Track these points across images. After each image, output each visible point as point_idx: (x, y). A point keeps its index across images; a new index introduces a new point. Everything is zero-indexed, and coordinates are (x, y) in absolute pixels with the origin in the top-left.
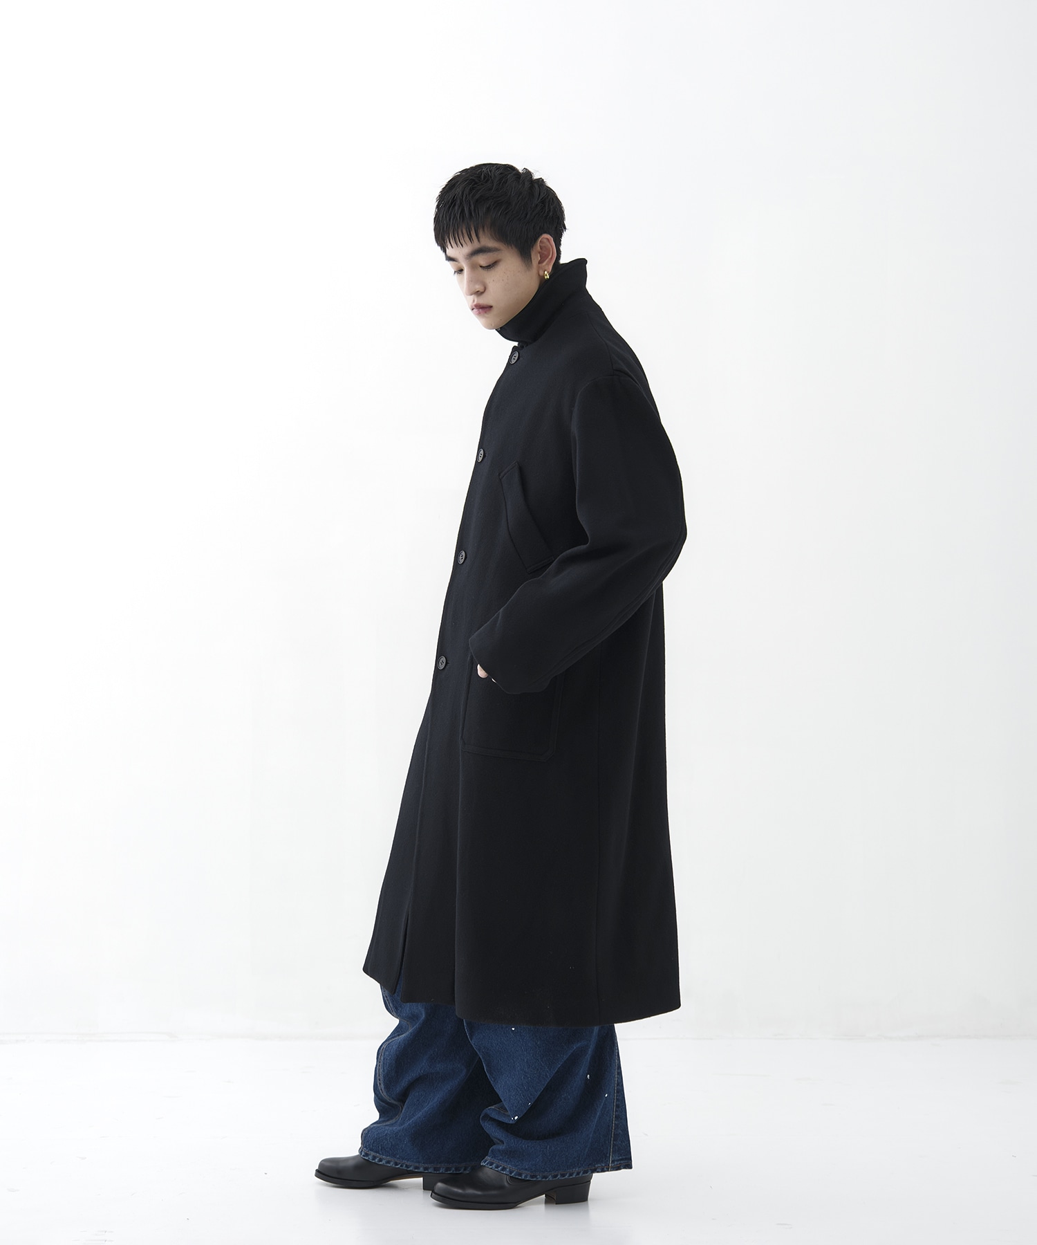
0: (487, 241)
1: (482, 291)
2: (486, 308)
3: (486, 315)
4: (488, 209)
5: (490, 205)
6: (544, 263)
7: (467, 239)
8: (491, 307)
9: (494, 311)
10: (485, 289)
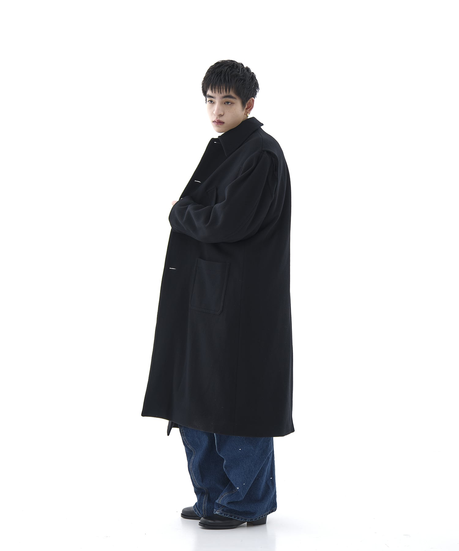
0: (232, 94)
1: (222, 115)
2: (222, 123)
3: (220, 126)
4: (237, 80)
5: (237, 79)
6: (248, 110)
7: (224, 90)
8: (224, 123)
9: (225, 125)
10: (223, 115)
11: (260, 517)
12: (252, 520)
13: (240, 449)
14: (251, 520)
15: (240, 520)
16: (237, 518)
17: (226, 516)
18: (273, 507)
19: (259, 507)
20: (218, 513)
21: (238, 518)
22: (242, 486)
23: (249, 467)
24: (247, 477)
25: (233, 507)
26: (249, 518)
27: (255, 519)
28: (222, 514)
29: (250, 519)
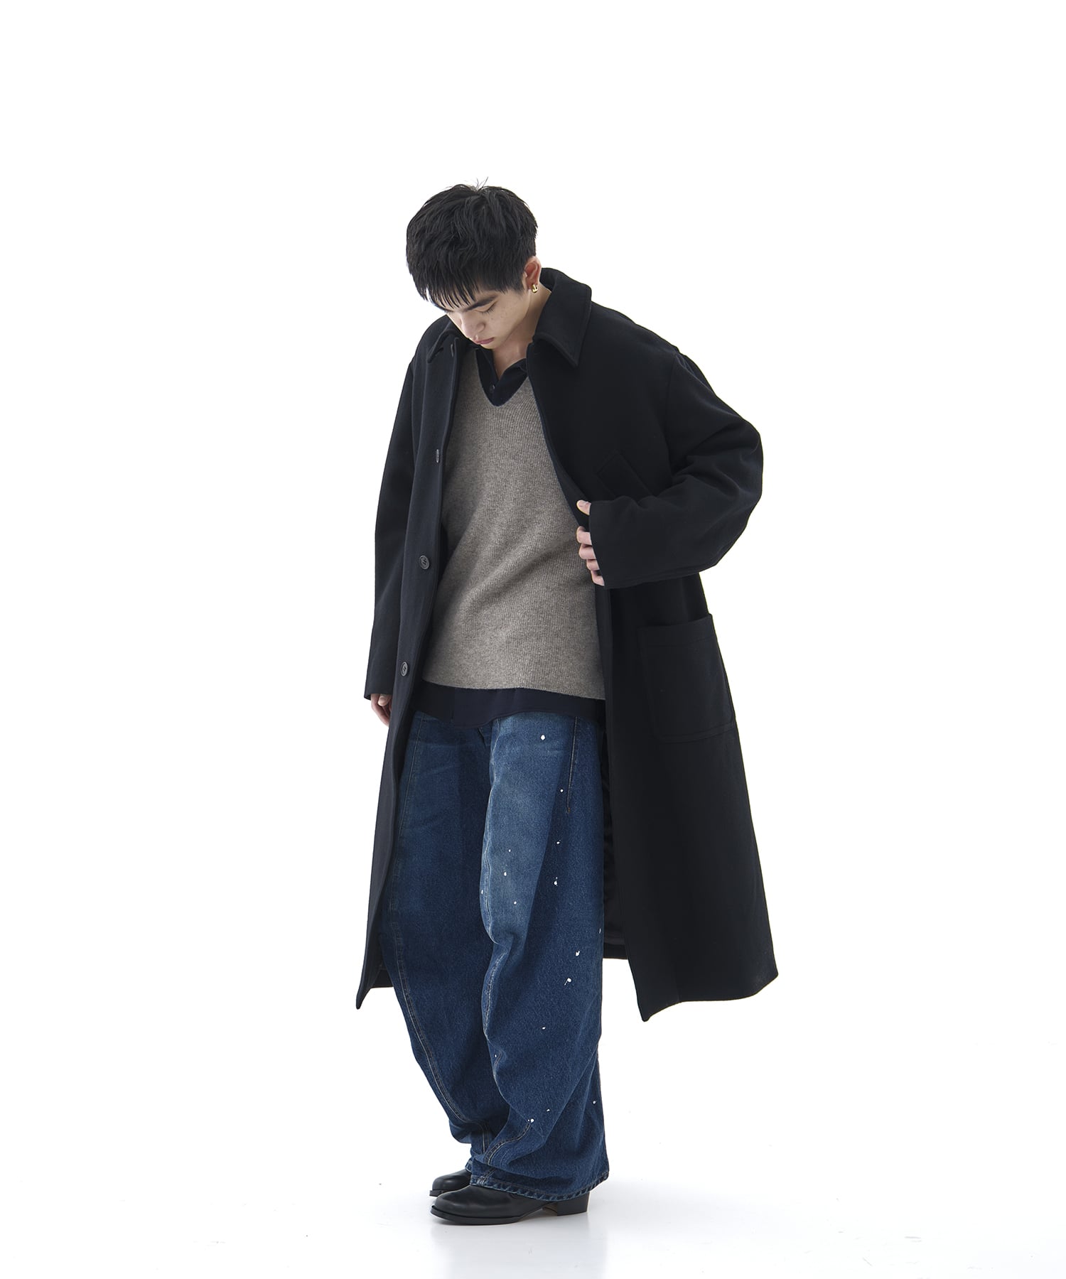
11: (578, 1193)
12: (562, 1197)
13: (544, 1028)
14: (558, 1198)
15: (535, 1197)
16: (529, 1195)
17: (501, 1189)
18: (602, 1171)
19: (579, 1167)
20: (482, 1183)
21: (531, 1194)
22: (544, 1116)
23: (561, 1069)
24: (556, 1094)
25: (520, 1171)
26: (555, 1192)
27: (569, 1197)
28: (492, 1184)
29: (557, 1195)
